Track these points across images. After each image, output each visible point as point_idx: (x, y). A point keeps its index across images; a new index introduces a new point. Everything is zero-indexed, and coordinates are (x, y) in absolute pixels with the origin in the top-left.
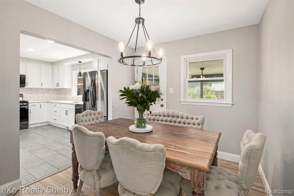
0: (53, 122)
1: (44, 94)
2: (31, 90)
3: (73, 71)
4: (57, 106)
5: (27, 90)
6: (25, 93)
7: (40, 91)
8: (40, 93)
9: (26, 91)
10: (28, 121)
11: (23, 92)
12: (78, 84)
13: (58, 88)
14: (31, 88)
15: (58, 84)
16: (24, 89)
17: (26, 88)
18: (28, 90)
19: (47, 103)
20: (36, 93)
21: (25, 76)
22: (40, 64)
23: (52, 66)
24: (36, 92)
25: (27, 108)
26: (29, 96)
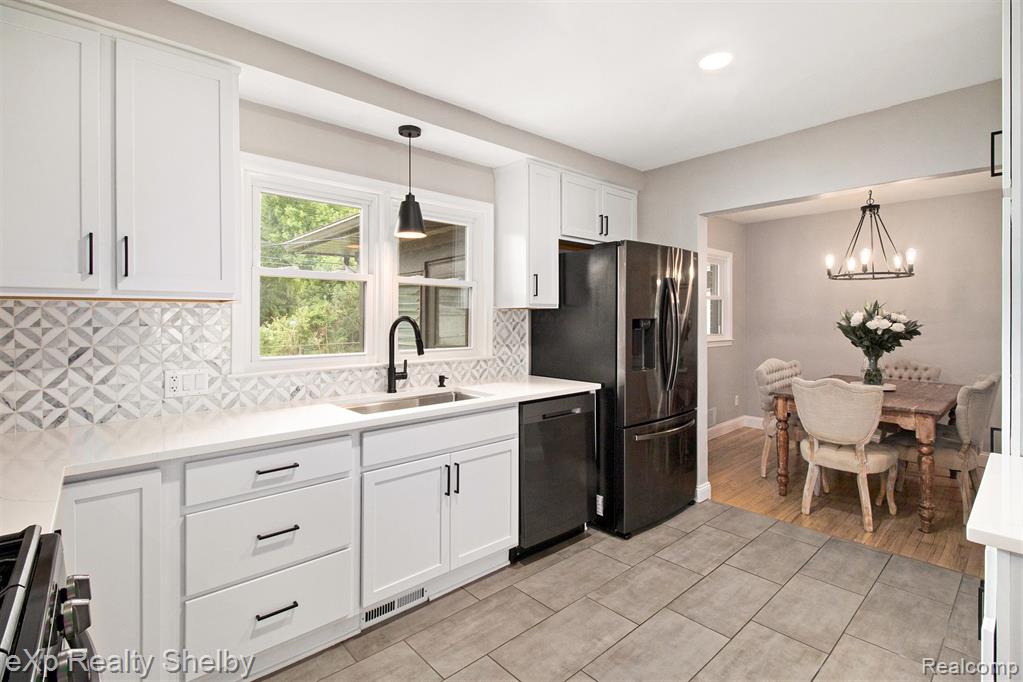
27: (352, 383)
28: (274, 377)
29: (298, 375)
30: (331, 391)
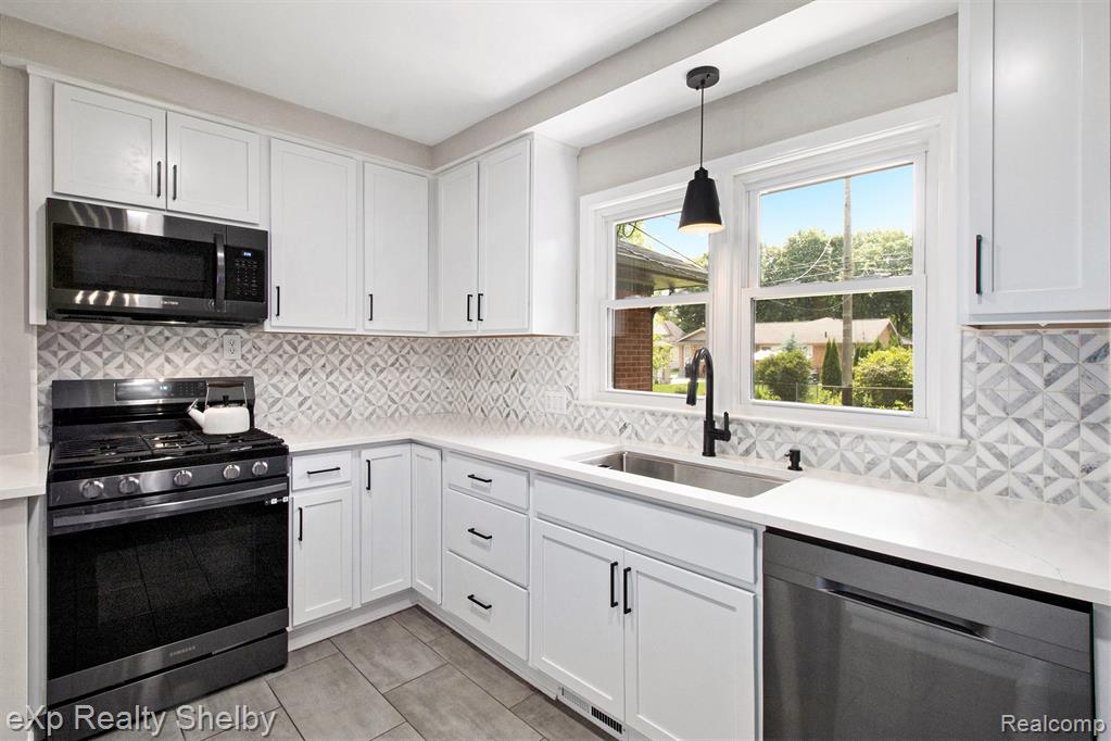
0: (456, 611)
1: (381, 377)
2: (300, 349)
3: (583, 199)
4: (494, 490)
5: (281, 345)
6: (266, 371)
7: (358, 351)
8: (354, 367)
9: (275, 358)
10: (285, 605)
11: (255, 363)
12: (619, 296)
13: (475, 328)
14: (305, 336)
15: (474, 301)
16: (258, 342)
17: (274, 335)
18: (287, 347)
19: (407, 447)
20: (331, 372)
21: (264, 235)
22: (360, 156)
23: (429, 174)
24: (335, 359)
25: (274, 501)
26: (291, 392)
27: (676, 431)
28: (607, 409)
29: (625, 411)
30: (654, 436)
